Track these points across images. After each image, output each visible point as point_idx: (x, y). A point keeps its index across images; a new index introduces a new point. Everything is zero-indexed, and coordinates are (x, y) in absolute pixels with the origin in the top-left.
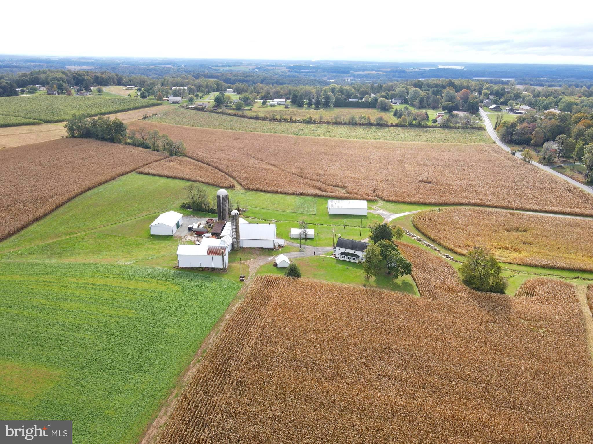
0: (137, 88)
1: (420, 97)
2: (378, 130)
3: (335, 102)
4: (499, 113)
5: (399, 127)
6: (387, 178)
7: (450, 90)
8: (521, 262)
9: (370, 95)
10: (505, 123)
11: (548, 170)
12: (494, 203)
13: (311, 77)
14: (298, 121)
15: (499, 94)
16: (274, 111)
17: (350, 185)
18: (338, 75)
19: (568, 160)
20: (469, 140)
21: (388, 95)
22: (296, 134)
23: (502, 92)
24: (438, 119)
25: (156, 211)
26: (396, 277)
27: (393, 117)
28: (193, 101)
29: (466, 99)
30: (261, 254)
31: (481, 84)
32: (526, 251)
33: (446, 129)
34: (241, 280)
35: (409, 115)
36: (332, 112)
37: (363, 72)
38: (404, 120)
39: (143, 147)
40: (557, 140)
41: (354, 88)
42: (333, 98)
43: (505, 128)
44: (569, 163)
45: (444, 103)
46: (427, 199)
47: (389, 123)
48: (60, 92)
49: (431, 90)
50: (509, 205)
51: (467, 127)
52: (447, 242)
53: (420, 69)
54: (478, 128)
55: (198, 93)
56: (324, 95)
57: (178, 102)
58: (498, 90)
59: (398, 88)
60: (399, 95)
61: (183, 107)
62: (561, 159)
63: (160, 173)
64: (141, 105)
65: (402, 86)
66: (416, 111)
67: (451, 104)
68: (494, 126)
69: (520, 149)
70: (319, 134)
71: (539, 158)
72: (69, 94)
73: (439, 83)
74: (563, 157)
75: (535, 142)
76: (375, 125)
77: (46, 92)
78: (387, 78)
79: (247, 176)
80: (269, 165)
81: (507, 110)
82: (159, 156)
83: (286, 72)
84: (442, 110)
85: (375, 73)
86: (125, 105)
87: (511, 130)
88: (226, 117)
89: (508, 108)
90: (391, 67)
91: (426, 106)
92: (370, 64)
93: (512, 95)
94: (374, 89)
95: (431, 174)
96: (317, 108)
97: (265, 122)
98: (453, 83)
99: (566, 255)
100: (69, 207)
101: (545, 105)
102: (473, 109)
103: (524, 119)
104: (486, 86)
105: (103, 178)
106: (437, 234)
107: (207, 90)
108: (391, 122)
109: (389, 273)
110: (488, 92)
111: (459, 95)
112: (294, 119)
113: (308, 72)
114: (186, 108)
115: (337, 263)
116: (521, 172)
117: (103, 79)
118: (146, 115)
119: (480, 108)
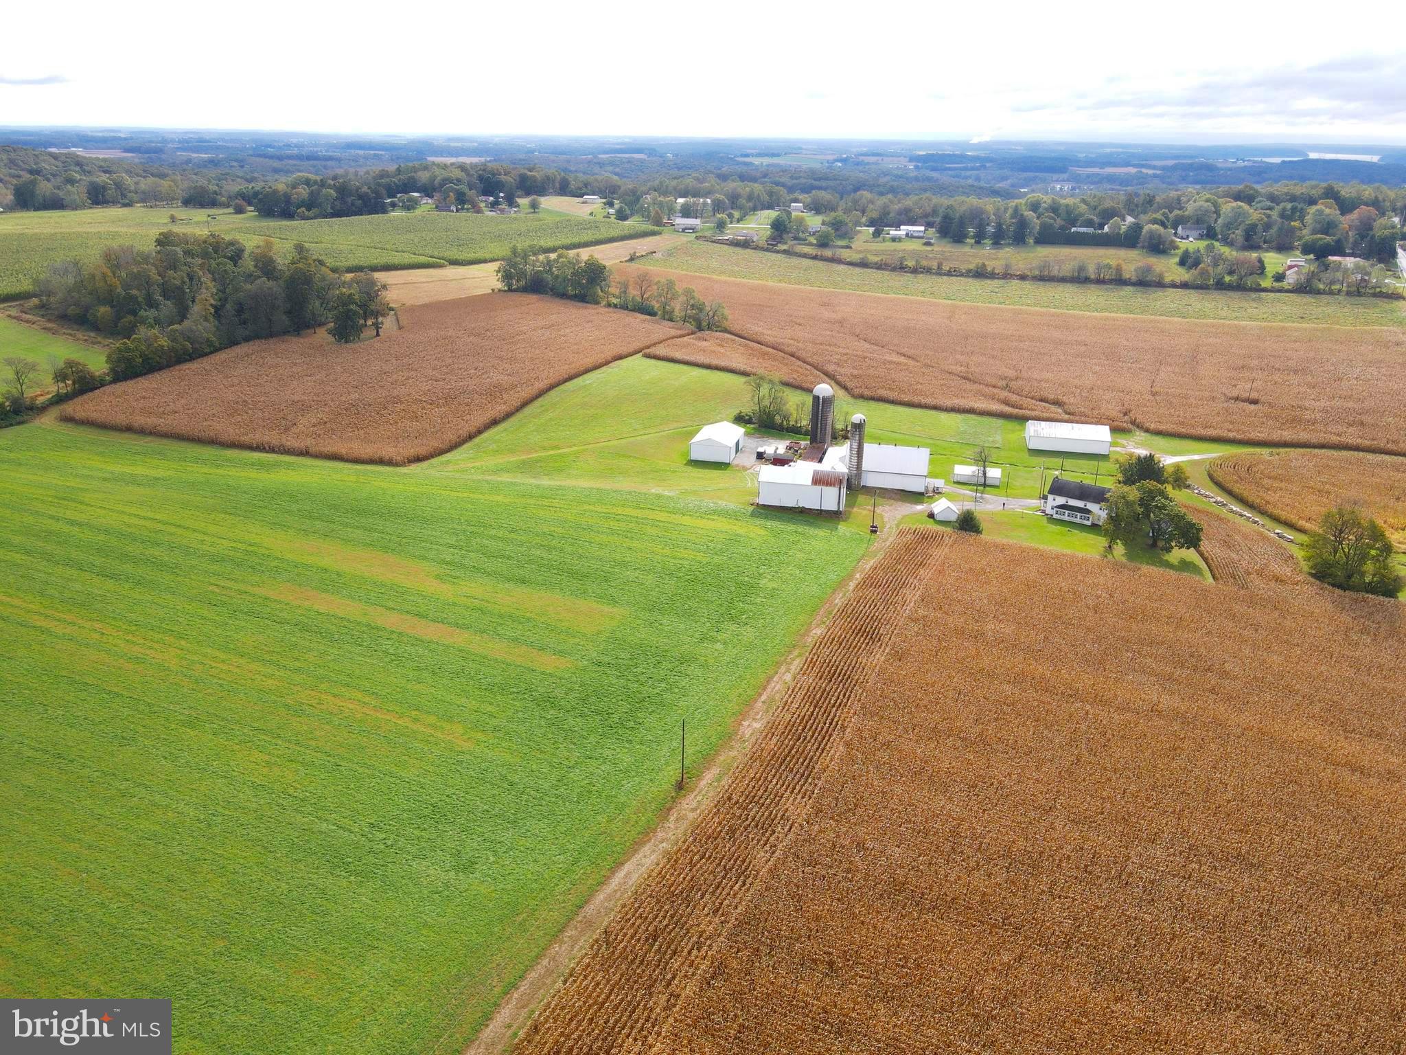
0: (604, 200)
1: (1248, 223)
2: (1139, 295)
3: (1039, 233)
5: (1189, 288)
6: (1157, 389)
7: (1326, 207)
9: (1124, 220)
13: (970, 181)
14: (955, 271)
16: (899, 251)
17: (1072, 400)
18: (1036, 177)
20: (1362, 320)
21: (1168, 219)
22: (952, 297)
24: (1288, 273)
26: (1168, 549)
27: (1177, 267)
28: (724, 228)
29: (1365, 229)
30: (900, 500)
33: (1308, 296)
34: (872, 531)
35: (1216, 265)
36: (1032, 255)
37: (1101, 168)
38: (1204, 273)
39: (642, 313)
41: (1084, 201)
42: (1036, 223)
45: (1307, 238)
46: (1244, 433)
47: (1167, 280)
48: (459, 207)
49: (1278, 208)
51: (1359, 292)
52: (1282, 510)
53: (1255, 162)
54: (1387, 294)
55: (732, 212)
56: (1013, 217)
57: (693, 229)
59: (1195, 201)
60: (1195, 218)
61: (705, 239)
63: (687, 358)
64: (622, 233)
65: (1204, 198)
66: (1234, 253)
67: (1325, 239)
70: (1002, 300)
72: (479, 211)
73: (1299, 193)
76: (1134, 284)
77: (434, 206)
78: (1163, 183)
79: (855, 372)
80: (899, 355)
82: (678, 329)
83: (909, 169)
84: (1301, 253)
85: (1133, 170)
88: (800, 261)
90: (1177, 157)
91: (1261, 243)
92: (1120, 150)
94: (1133, 207)
95: (1257, 385)
96: (996, 246)
97: (882, 272)
98: (1338, 192)
100: (542, 406)
102: (1382, 251)
106: (1261, 494)
107: (751, 204)
108: (1171, 278)
109: (1154, 545)
111: (1347, 222)
112: (946, 267)
113: (961, 169)
114: (712, 242)
115: (1048, 523)
117: (535, 181)
118: (635, 253)
119: (1399, 251)
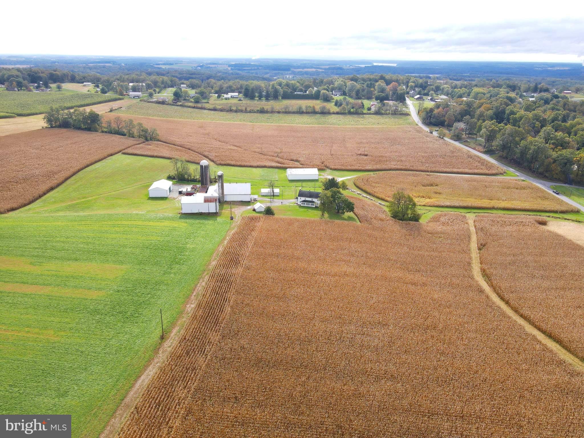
0: (94, 85)
1: (356, 89)
2: (322, 117)
3: (283, 95)
4: (421, 102)
5: (340, 114)
6: (332, 153)
7: (382, 83)
8: (432, 204)
9: (313, 89)
10: (425, 109)
11: (457, 144)
12: (415, 168)
13: (254, 75)
14: (252, 111)
15: (423, 86)
16: (229, 104)
17: (303, 159)
18: (279, 73)
19: (473, 136)
20: (397, 123)
21: (329, 88)
22: (252, 122)
23: (426, 85)
24: (372, 107)
25: (147, 181)
26: (343, 213)
27: (334, 106)
28: (152, 96)
29: (395, 90)
30: (241, 205)
31: (408, 78)
32: (437, 198)
33: (379, 115)
34: (231, 219)
35: (347, 105)
36: (281, 103)
37: (303, 69)
38: (344, 108)
39: (119, 135)
40: (463, 121)
41: (298, 82)
42: (281, 91)
43: (425, 113)
44: (473, 138)
45: (376, 94)
46: (364, 167)
47: (332, 111)
48: (19, 89)
49: (366, 84)
50: (426, 169)
51: (395, 113)
52: (380, 194)
53: (356, 66)
54: (404, 113)
55: (155, 89)
56: (272, 88)
57: (138, 97)
58: (422, 83)
59: (338, 81)
60: (338, 88)
61: (144, 101)
62: (467, 136)
64: (105, 99)
65: (340, 80)
66: (353, 101)
67: (382, 94)
68: (417, 112)
69: (437, 129)
70: (272, 121)
71: (451, 135)
73: (372, 78)
74: (469, 134)
75: (448, 123)
76: (320, 113)
77: (5, 88)
78: (326, 75)
80: (234, 147)
81: (428, 99)
82: (137, 141)
83: (229, 70)
84: (375, 100)
85: (314, 70)
86: (89, 99)
87: (430, 114)
88: (188, 109)
89: (429, 98)
90: (329, 65)
91: (362, 97)
92: (309, 62)
93: (434, 87)
94: (316, 84)
95: (366, 149)
96: (267, 100)
97: (223, 112)
98: (385, 77)
99: (463, 199)
100: (75, 179)
101: (459, 95)
102: (401, 98)
103: (440, 105)
104: (412, 79)
105: (97, 158)
106: (372, 189)
107: (163, 85)
109: (338, 212)
110: (413, 84)
111: (389, 88)
112: (248, 109)
113: (250, 70)
114: (148, 102)
115: (299, 208)
116: (436, 146)
117: (58, 76)
118: (112, 108)
119: (406, 98)
